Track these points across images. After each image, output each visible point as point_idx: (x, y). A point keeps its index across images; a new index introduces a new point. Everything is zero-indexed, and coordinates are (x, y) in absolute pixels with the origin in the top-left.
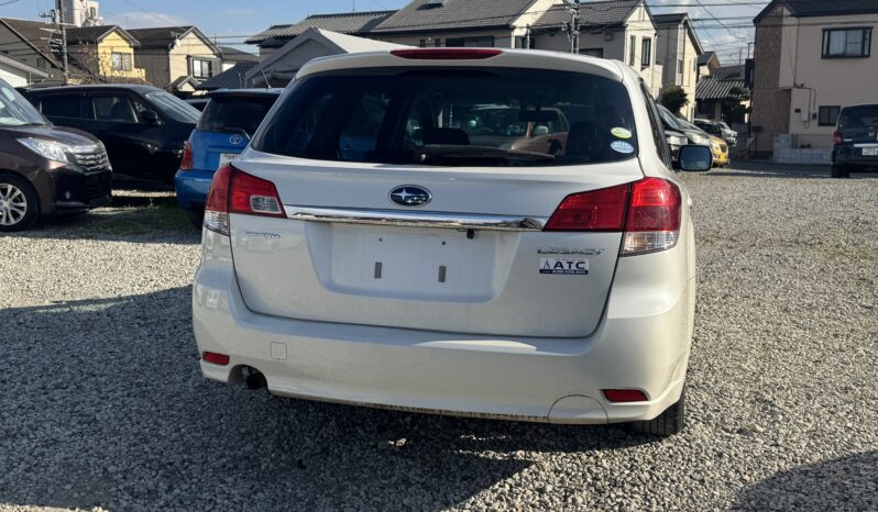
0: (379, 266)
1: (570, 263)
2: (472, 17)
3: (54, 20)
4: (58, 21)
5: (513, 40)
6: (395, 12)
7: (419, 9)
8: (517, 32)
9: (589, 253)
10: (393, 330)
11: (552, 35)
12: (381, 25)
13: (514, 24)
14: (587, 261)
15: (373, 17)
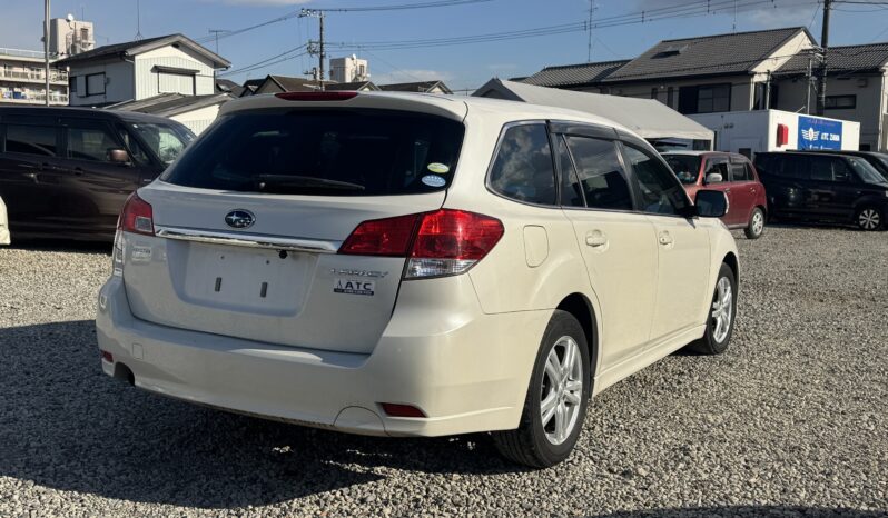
0: (219, 281)
1: (358, 284)
2: (709, 64)
3: (315, 77)
4: (318, 78)
5: (753, 87)
6: (629, 61)
7: (653, 58)
8: (756, 79)
9: (375, 275)
10: (221, 338)
11: (794, 81)
12: (613, 75)
13: (755, 70)
14: (373, 283)
15: (608, 67)
